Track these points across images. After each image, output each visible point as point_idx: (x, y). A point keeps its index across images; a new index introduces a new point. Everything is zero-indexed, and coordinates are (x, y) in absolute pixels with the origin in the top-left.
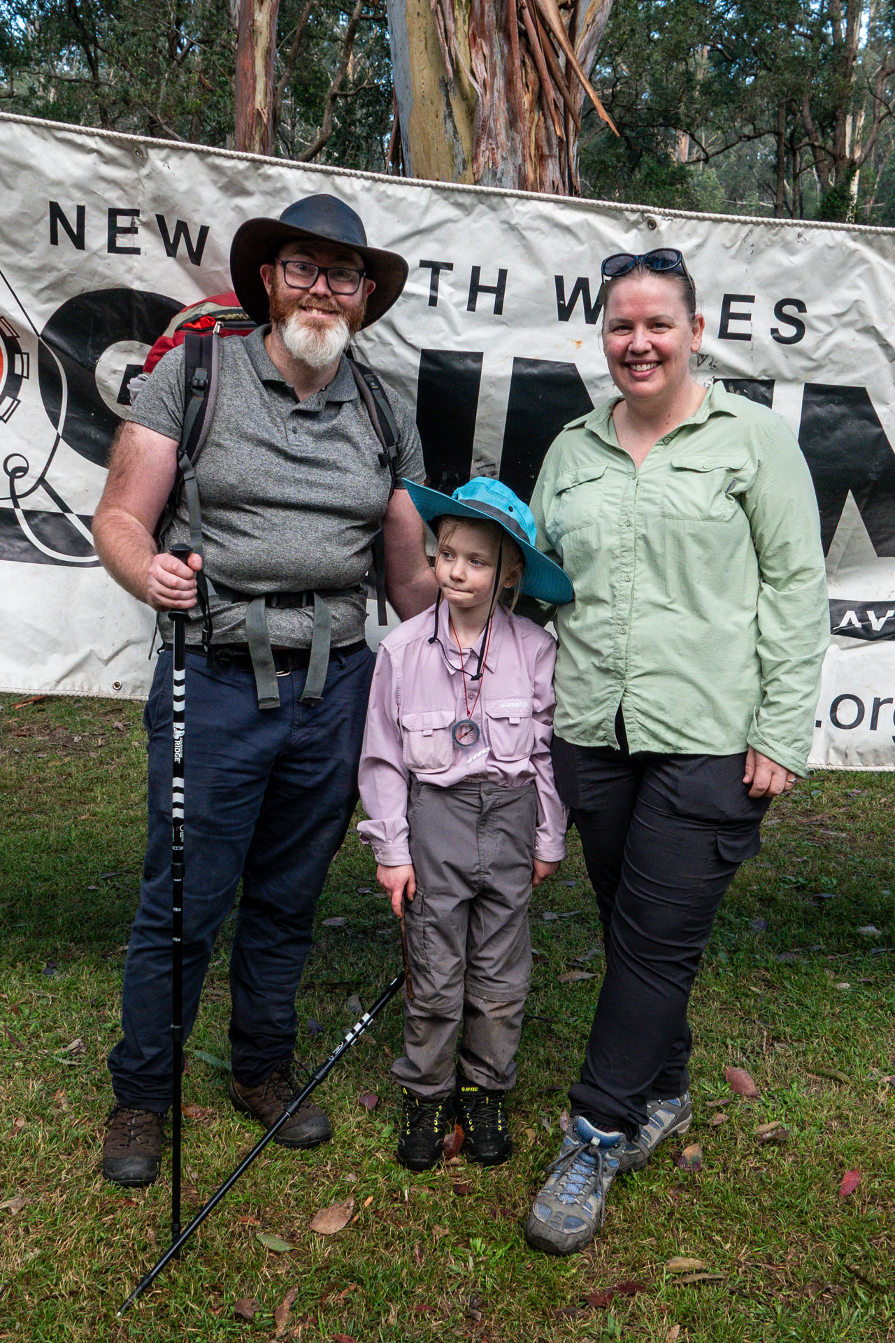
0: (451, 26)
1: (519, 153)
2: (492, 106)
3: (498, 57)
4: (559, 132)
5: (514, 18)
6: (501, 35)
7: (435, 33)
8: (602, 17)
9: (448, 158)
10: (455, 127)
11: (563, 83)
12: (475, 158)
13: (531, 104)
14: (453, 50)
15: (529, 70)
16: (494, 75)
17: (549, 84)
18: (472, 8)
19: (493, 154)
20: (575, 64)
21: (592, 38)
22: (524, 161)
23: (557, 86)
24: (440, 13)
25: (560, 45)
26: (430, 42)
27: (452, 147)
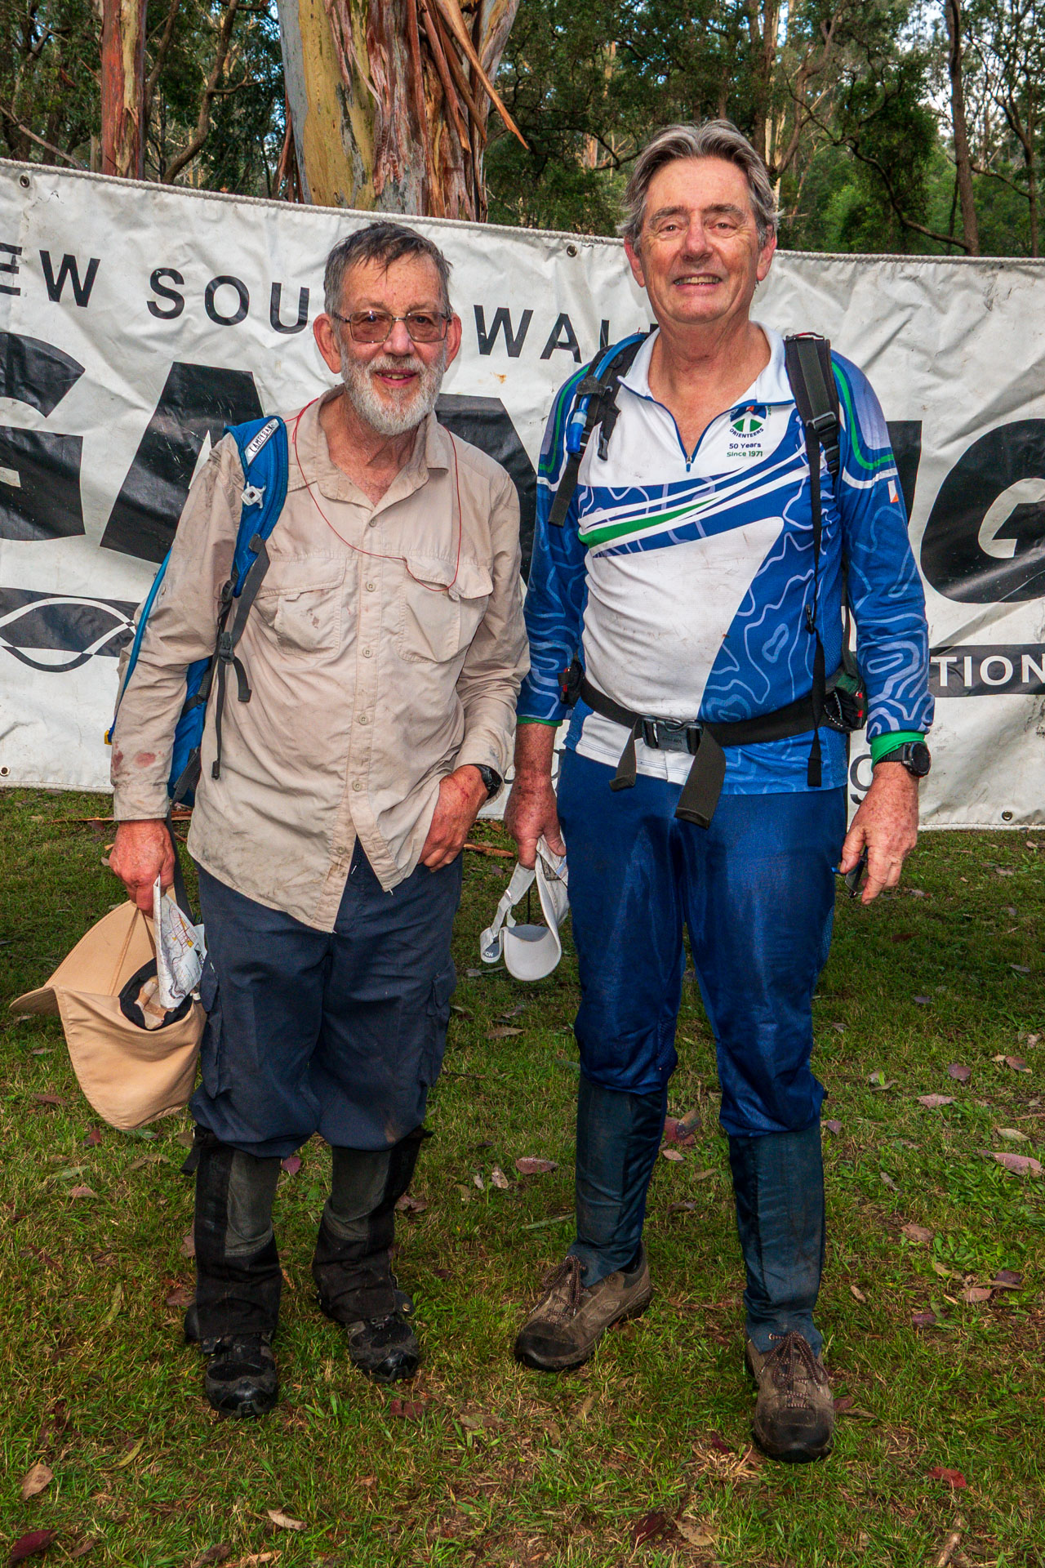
0: (347, 29)
1: (422, 165)
2: (392, 115)
3: (398, 64)
4: (465, 144)
5: (414, 22)
6: (400, 39)
7: (330, 37)
8: (508, 21)
9: (346, 171)
10: (353, 137)
11: (467, 91)
12: (376, 171)
13: (434, 113)
14: (349, 55)
15: (431, 78)
16: (394, 82)
17: (452, 92)
18: (370, 11)
19: (395, 167)
20: (480, 71)
21: (497, 44)
22: (428, 174)
23: (461, 95)
24: (335, 16)
25: (464, 51)
26: (325, 47)
27: (350, 160)
